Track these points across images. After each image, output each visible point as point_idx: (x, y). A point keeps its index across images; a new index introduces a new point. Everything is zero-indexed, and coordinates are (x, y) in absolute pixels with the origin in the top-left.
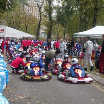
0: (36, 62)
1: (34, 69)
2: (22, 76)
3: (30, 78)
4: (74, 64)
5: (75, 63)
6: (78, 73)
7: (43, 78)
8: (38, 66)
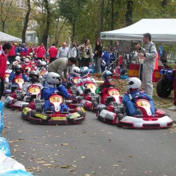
0: (52, 86)
1: (51, 100)
2: (26, 113)
3: (45, 117)
4: (131, 89)
5: (133, 88)
6: (142, 107)
7: (71, 118)
8: (59, 94)
